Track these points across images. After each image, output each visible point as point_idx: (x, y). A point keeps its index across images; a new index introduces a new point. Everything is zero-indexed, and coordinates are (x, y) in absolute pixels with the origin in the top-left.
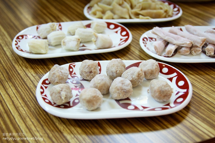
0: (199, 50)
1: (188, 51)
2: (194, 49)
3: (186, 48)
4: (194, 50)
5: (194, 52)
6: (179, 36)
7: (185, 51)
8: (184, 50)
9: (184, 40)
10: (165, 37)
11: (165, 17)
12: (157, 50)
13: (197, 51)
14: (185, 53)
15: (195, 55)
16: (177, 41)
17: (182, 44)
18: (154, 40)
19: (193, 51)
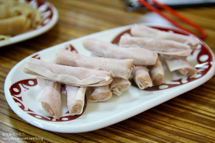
0: (127, 85)
1: (109, 93)
2: (117, 84)
3: (103, 88)
4: (116, 87)
5: (118, 91)
6: (84, 69)
7: (103, 94)
8: (101, 94)
9: (97, 76)
10: (56, 76)
11: (32, 28)
12: (50, 111)
13: (123, 86)
14: (103, 99)
15: (121, 95)
16: (84, 80)
17: (96, 84)
18: (31, 83)
19: (116, 90)
